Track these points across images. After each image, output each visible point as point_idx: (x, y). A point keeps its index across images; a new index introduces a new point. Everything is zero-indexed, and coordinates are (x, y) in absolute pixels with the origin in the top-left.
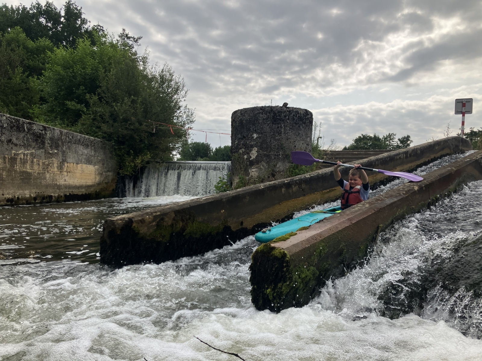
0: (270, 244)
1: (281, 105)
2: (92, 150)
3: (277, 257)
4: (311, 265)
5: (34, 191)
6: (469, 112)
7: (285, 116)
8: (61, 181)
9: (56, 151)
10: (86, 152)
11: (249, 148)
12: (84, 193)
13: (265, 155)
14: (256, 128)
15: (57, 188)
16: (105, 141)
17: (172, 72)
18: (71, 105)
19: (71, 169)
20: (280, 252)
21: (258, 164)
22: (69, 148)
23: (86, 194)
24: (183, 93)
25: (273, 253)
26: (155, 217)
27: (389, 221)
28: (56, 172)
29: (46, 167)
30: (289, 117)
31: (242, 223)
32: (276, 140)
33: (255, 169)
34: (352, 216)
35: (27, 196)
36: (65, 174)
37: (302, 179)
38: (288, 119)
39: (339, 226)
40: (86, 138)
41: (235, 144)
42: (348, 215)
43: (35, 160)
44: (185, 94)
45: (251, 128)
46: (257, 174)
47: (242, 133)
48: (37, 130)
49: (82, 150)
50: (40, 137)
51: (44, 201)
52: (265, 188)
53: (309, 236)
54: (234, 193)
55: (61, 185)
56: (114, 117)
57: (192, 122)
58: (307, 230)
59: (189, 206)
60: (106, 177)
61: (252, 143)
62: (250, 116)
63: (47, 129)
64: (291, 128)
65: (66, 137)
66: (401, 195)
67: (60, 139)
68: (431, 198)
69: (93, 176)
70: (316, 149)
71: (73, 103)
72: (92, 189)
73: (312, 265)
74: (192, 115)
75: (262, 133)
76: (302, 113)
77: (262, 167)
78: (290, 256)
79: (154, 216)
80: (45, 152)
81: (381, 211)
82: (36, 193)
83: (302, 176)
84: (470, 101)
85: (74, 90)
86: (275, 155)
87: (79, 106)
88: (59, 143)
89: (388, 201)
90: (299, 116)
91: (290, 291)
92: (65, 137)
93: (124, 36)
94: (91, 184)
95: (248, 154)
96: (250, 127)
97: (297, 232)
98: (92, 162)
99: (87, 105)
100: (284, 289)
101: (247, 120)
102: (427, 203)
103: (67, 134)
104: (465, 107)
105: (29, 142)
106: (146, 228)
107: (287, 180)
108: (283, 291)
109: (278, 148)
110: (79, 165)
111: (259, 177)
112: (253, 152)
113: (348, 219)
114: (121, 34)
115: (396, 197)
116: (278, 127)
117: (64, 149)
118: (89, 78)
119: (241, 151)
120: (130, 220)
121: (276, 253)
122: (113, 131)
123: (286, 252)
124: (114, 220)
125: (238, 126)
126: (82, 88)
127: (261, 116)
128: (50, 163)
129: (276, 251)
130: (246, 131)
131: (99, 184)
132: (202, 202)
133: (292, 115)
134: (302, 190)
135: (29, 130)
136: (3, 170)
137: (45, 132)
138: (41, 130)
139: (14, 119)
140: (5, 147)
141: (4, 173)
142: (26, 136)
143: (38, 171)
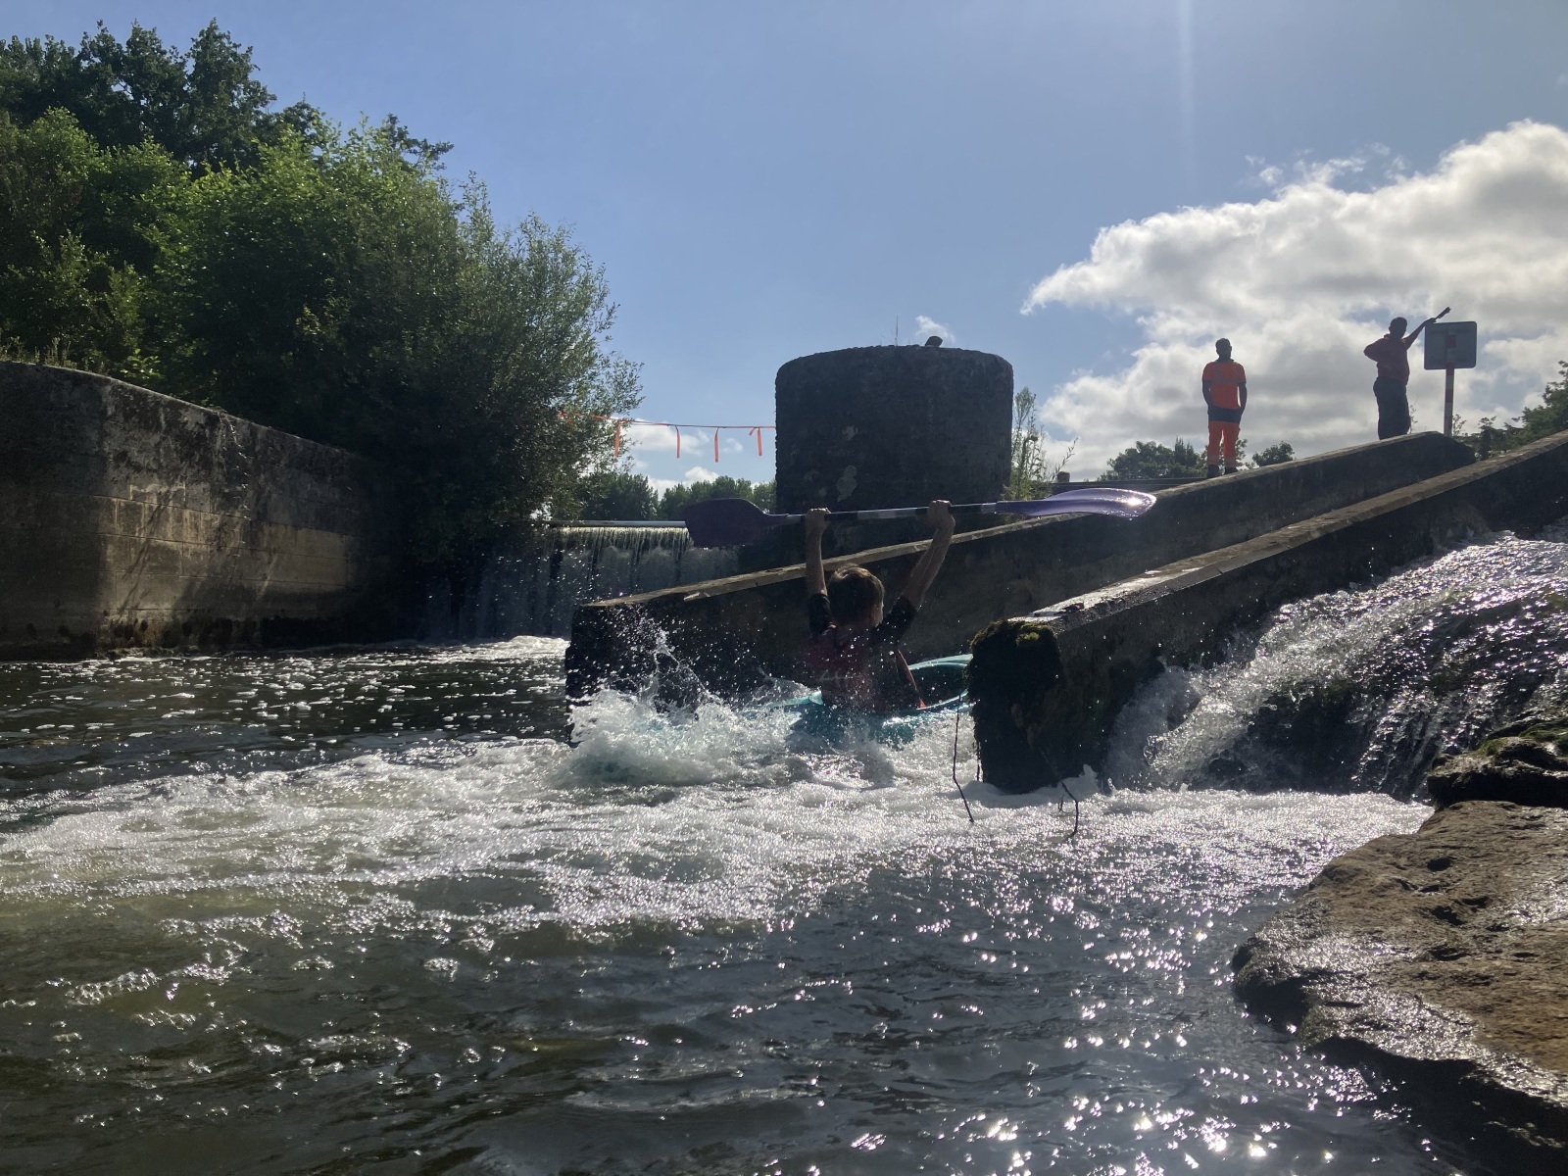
1: (923, 343)
2: (334, 486)
5: (184, 605)
6: (1467, 360)
7: (937, 375)
8: (254, 578)
10: (319, 493)
11: (832, 469)
12: (314, 616)
13: (879, 487)
14: (854, 410)
15: (244, 600)
19: (280, 543)
22: (274, 479)
23: (319, 618)
24: (601, 314)
29: (216, 535)
30: (947, 376)
32: (911, 443)
33: (852, 528)
35: (165, 619)
36: (265, 556)
38: (947, 382)
40: (319, 450)
41: (789, 458)
43: (187, 513)
45: (837, 411)
46: (856, 542)
47: (812, 424)
48: (191, 424)
49: (309, 485)
50: (198, 447)
55: (254, 592)
60: (376, 569)
61: (843, 453)
62: (835, 375)
64: (955, 410)
65: (267, 446)
69: (339, 566)
70: (1017, 478)
75: (871, 425)
76: (983, 365)
80: (212, 491)
82: (189, 610)
84: (1468, 330)
90: (975, 374)
92: (263, 446)
93: (394, 136)
94: (332, 588)
95: (831, 484)
96: (837, 406)
98: (334, 524)
101: (825, 388)
103: (267, 437)
104: (1454, 346)
105: (173, 461)
112: (844, 479)
114: (383, 129)
116: (917, 406)
117: (261, 481)
119: (808, 477)
125: (799, 406)
127: (868, 373)
128: (226, 524)
130: (823, 420)
131: (353, 590)
133: (956, 371)
135: (171, 424)
136: (105, 540)
137: (211, 431)
138: (202, 426)
139: (132, 391)
140: (112, 473)
141: (110, 551)
142: (164, 443)
143: (193, 546)
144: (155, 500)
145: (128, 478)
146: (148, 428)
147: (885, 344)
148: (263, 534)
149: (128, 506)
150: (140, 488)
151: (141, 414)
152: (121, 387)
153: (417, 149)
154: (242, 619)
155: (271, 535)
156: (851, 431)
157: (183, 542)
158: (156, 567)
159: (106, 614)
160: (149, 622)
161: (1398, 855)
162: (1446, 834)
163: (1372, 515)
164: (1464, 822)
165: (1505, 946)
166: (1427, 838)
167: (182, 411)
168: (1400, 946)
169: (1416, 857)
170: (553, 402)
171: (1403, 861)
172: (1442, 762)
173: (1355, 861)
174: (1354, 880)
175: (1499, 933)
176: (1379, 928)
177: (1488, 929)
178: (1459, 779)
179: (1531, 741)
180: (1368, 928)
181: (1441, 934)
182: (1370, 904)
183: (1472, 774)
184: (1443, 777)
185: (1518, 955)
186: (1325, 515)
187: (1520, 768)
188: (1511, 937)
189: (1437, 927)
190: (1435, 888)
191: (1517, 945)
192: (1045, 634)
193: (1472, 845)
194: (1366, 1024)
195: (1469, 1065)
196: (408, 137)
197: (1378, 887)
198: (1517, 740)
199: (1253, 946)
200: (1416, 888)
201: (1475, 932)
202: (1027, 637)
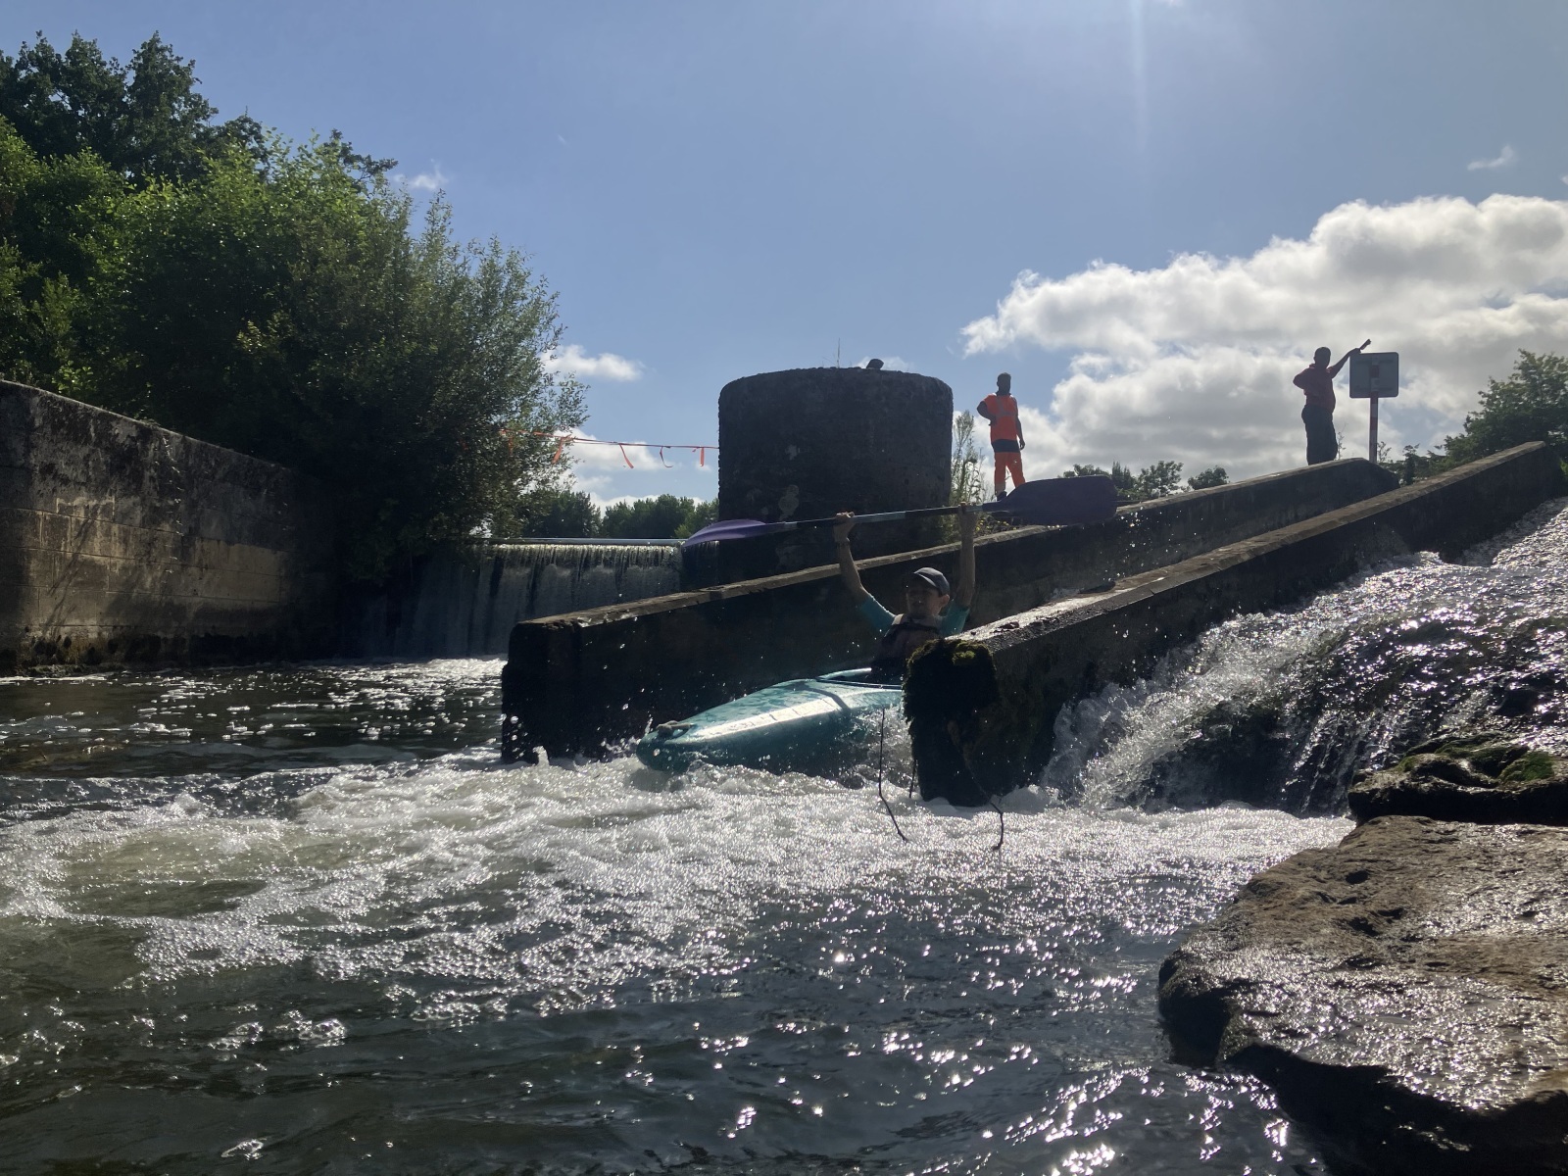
2: (268, 501)
5: (110, 621)
6: (1390, 390)
7: (878, 397)
8: (184, 594)
9: (171, 503)
10: (254, 508)
11: (774, 487)
12: (245, 634)
14: (797, 430)
15: (174, 617)
16: (306, 477)
19: (212, 559)
20: (973, 649)
22: (207, 493)
23: (251, 636)
24: (547, 335)
29: (145, 550)
30: (887, 398)
33: (794, 547)
35: (90, 636)
36: (194, 570)
38: (887, 404)
40: (254, 465)
41: (732, 477)
43: (115, 528)
44: (555, 339)
45: (780, 431)
47: (754, 443)
48: (122, 437)
49: (243, 500)
50: (129, 460)
51: (137, 653)
55: (184, 608)
61: (785, 472)
62: (777, 396)
63: (150, 435)
64: (895, 431)
65: (200, 460)
69: (273, 582)
72: (269, 624)
75: (812, 445)
76: (925, 389)
77: (813, 540)
78: (995, 655)
80: (142, 505)
82: (115, 628)
84: (1391, 360)
90: (915, 397)
92: (197, 460)
93: (337, 152)
94: (265, 605)
95: (773, 503)
96: (779, 426)
98: (268, 539)
101: (767, 409)
103: (202, 451)
104: (1378, 376)
105: (101, 473)
109: (858, 486)
110: (235, 548)
112: (786, 498)
114: (326, 145)
116: (858, 427)
119: (750, 496)
123: (986, 648)
125: (742, 425)
127: (810, 394)
128: (156, 538)
130: (765, 439)
131: (287, 608)
133: (897, 394)
135: (101, 436)
136: (30, 556)
137: (144, 444)
138: (133, 439)
139: (62, 403)
140: (38, 485)
141: (34, 565)
142: (93, 457)
143: (122, 561)
144: (82, 514)
145: (54, 490)
146: (77, 440)
147: (827, 366)
148: (195, 550)
149: (53, 519)
150: (67, 500)
151: (69, 426)
152: (51, 398)
153: (362, 165)
154: (170, 636)
155: (202, 550)
156: (793, 451)
157: (111, 557)
158: (82, 583)
159: (27, 630)
160: (73, 639)
161: (1318, 869)
162: (1364, 848)
163: (1301, 538)
164: (1381, 836)
165: (1418, 956)
166: (1346, 852)
167: (114, 424)
168: (1318, 956)
169: (1336, 870)
170: (495, 419)
171: (1323, 875)
172: (1362, 778)
173: (1278, 875)
174: (1276, 893)
175: (1413, 944)
176: (1296, 939)
177: (1403, 939)
178: (1378, 795)
179: (1446, 757)
180: (1289, 940)
181: (1357, 946)
182: (1290, 915)
183: (1390, 790)
184: (1363, 793)
185: (1430, 965)
186: (1255, 538)
187: (1435, 784)
188: (1424, 947)
189: (1355, 939)
190: (1352, 901)
191: (1430, 955)
192: (980, 650)
193: (1389, 858)
194: (1284, 1032)
195: (1381, 1071)
196: (352, 152)
197: (1299, 900)
198: (1432, 757)
199: (1177, 959)
200: (1334, 900)
201: (1390, 942)
202: (963, 655)
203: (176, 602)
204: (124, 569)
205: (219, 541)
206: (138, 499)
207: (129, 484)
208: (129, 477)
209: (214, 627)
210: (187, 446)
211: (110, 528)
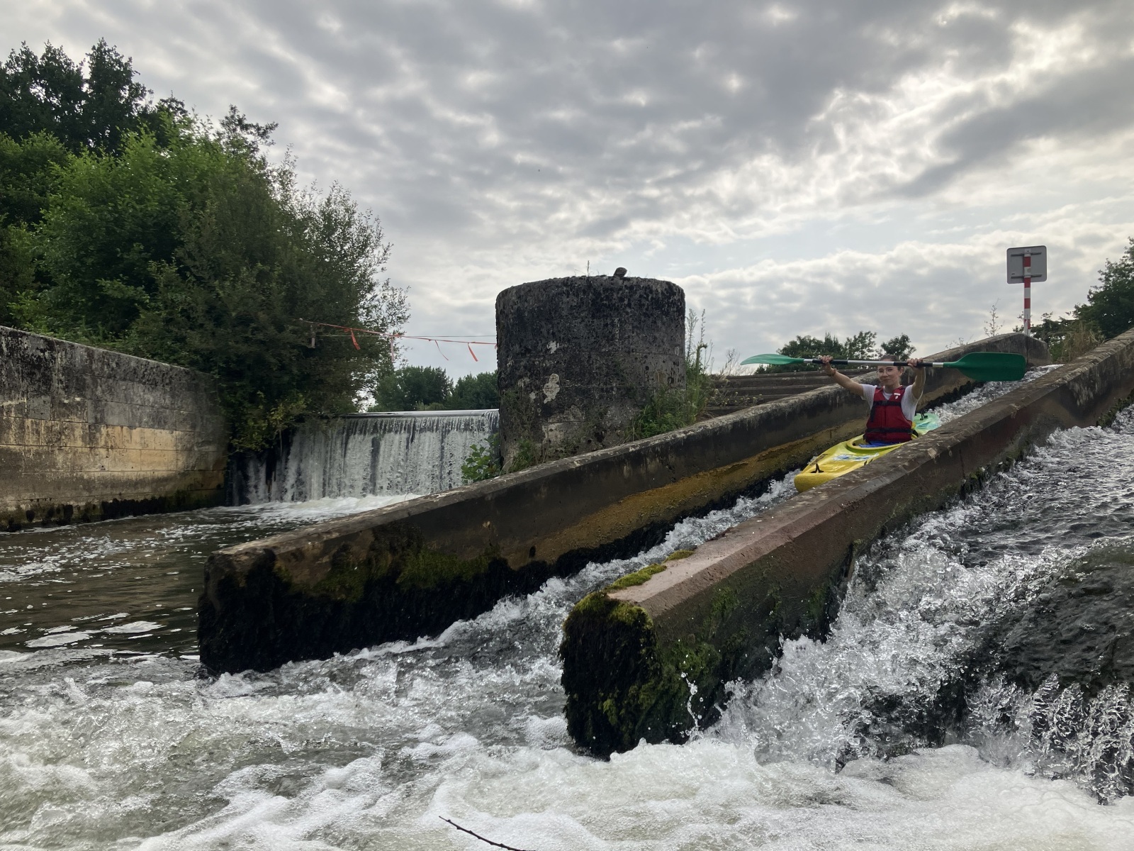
0: (605, 594)
1: (611, 274)
2: (165, 393)
3: (624, 623)
4: (702, 640)
5: (26, 496)
6: (1040, 276)
7: (621, 300)
8: (93, 469)
9: (78, 399)
10: (151, 399)
11: (539, 376)
12: (149, 497)
13: (578, 391)
14: (555, 329)
15: (84, 489)
16: (197, 372)
17: (350, 203)
18: (113, 287)
19: (117, 441)
20: (631, 612)
21: (563, 413)
22: (110, 390)
23: (153, 498)
24: (378, 252)
25: (614, 613)
26: (328, 544)
27: (877, 531)
28: (80, 450)
29: (56, 438)
30: (629, 300)
31: (532, 552)
32: (602, 355)
33: (556, 424)
34: (790, 522)
35: (9, 509)
36: (103, 452)
37: (667, 443)
38: (629, 305)
39: (763, 547)
40: (151, 365)
41: (506, 368)
42: (780, 520)
43: (28, 422)
44: (384, 255)
45: (542, 330)
46: (560, 436)
47: (522, 340)
48: (32, 349)
49: (142, 394)
50: (39, 367)
51: (53, 519)
52: (584, 466)
53: (696, 572)
54: (512, 480)
55: (94, 481)
56: (216, 314)
57: (402, 319)
58: (689, 559)
59: (406, 516)
60: (203, 456)
61: (548, 364)
62: (540, 301)
63: (57, 347)
64: (637, 327)
65: (103, 364)
66: (901, 471)
67: (87, 369)
68: (968, 475)
69: (170, 455)
70: (694, 373)
71: (118, 283)
72: (168, 487)
73: (705, 640)
74: (401, 303)
75: (569, 341)
76: (659, 291)
77: (572, 420)
78: (654, 620)
79: (326, 541)
80: (52, 402)
81: (854, 507)
82: (32, 500)
83: (669, 437)
84: (1040, 252)
85: (117, 252)
86: (602, 389)
87: (130, 291)
88: (85, 379)
89: (872, 485)
90: (652, 298)
91: (657, 703)
92: (100, 364)
93: (235, 122)
94: (165, 474)
95: (539, 388)
96: (542, 326)
97: (666, 564)
98: (165, 423)
99: (151, 286)
100: (643, 699)
101: (532, 312)
102: (959, 488)
103: (104, 357)
104: (1029, 265)
105: (14, 380)
106: (307, 571)
107: (633, 447)
108: (642, 704)
109: (607, 373)
110: (136, 432)
111: (565, 442)
112: (550, 384)
113: (783, 529)
114: (227, 118)
115: (889, 474)
116: (606, 325)
117: (99, 393)
118: (155, 224)
119: (520, 383)
120: (270, 554)
121: (621, 613)
122: (214, 347)
123: (644, 610)
124: (230, 555)
125: (513, 326)
126: (138, 246)
127: (565, 299)
128: (66, 428)
129: (622, 609)
130: (531, 337)
131: (184, 474)
132: (437, 503)
133: (637, 296)
134: (670, 468)
135: (12, 350)
137: (51, 354)
138: (41, 351)
142: (6, 366)
143: (35, 448)
147: (579, 275)
148: (101, 435)
153: (253, 130)
154: (83, 504)
155: (108, 435)
156: (553, 346)
157: (25, 445)
196: (246, 122)
203: (86, 477)
204: (38, 454)
205: (122, 427)
206: (48, 398)
207: (39, 386)
208: (39, 381)
209: (120, 494)
210: (90, 355)
211: (23, 422)
